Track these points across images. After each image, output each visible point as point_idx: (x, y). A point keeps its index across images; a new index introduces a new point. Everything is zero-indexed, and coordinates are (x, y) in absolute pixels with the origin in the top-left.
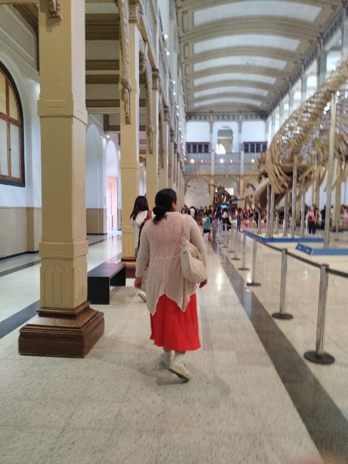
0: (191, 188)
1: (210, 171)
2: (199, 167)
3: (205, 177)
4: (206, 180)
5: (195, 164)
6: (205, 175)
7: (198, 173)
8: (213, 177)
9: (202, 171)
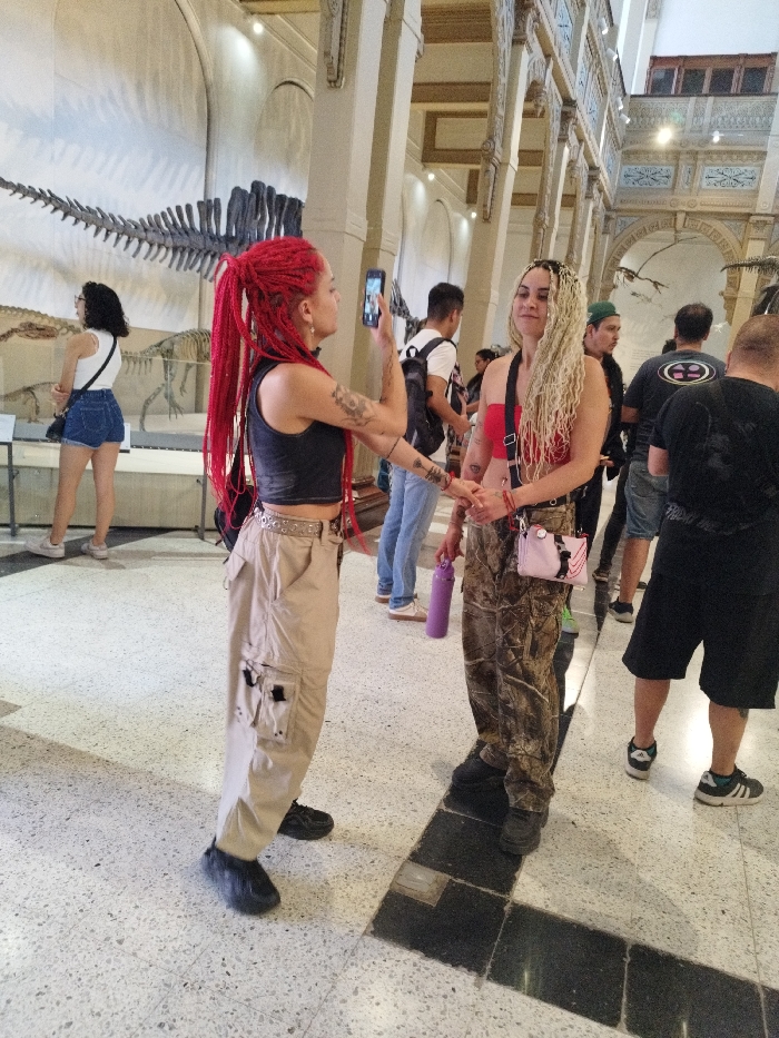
0: (636, 285)
1: (756, 192)
2: (692, 172)
3: (717, 225)
4: (723, 245)
5: (675, 154)
6: (720, 216)
7: (683, 201)
8: (760, 225)
9: (709, 191)
